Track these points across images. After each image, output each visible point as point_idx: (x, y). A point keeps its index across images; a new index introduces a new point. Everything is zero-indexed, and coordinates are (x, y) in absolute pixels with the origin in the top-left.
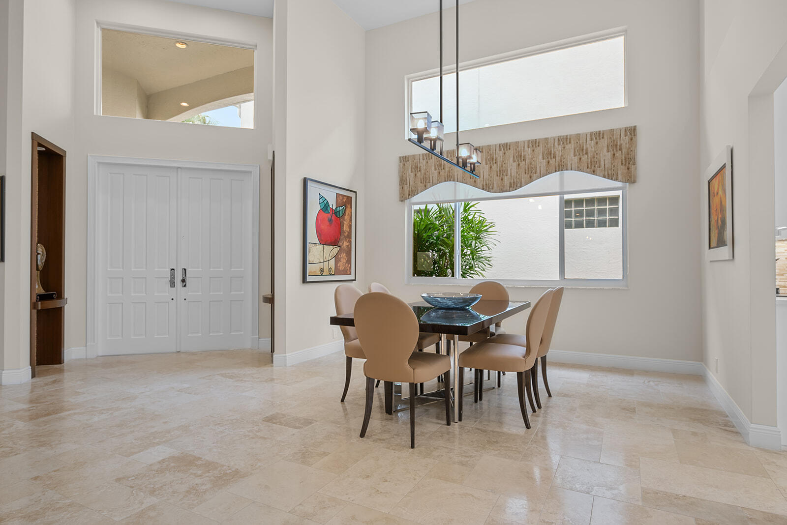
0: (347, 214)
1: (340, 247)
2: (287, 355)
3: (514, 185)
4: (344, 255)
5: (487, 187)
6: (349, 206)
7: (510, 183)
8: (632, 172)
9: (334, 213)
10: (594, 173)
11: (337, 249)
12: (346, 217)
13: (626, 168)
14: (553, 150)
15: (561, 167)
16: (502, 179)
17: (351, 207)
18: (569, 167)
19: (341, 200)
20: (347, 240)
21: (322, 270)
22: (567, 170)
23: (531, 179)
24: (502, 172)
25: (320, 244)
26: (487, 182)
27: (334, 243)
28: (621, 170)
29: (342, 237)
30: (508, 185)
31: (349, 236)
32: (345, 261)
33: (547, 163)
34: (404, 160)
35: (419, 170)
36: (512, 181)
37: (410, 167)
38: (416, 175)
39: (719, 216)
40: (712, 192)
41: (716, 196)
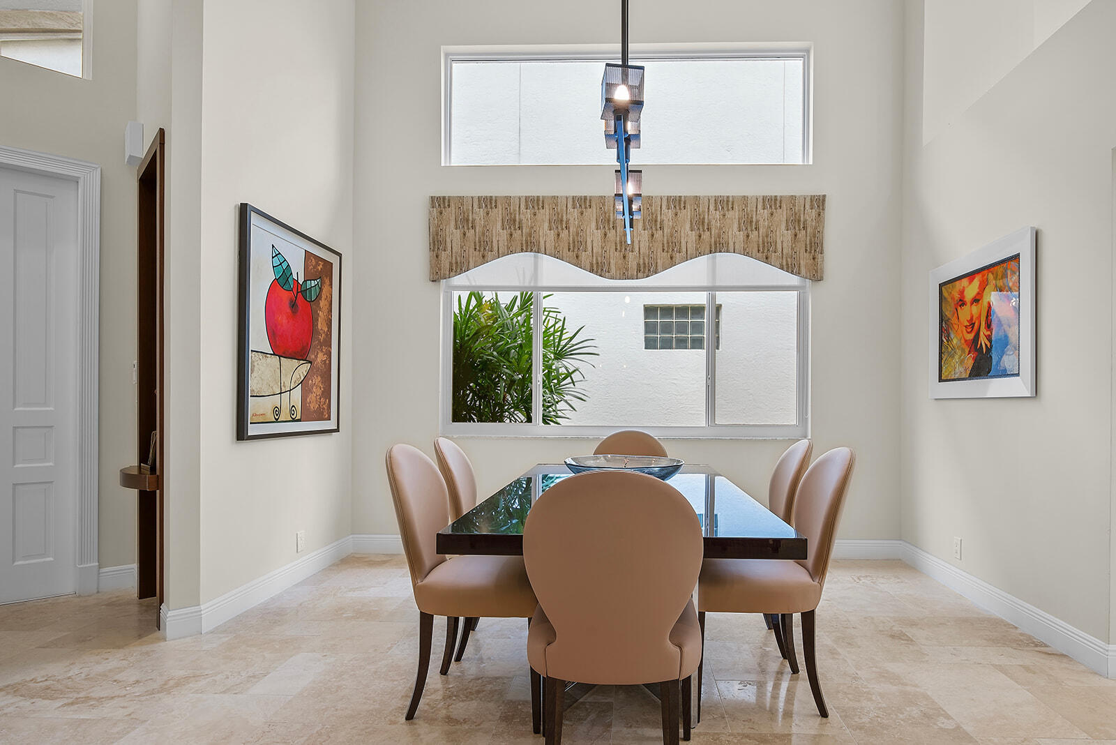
0: (324, 296)
1: (310, 362)
2: (202, 607)
3: (645, 267)
4: (317, 380)
5: (598, 268)
6: (327, 281)
7: (639, 265)
8: (819, 263)
9: (301, 292)
10: (767, 260)
11: (306, 367)
12: (323, 303)
13: (811, 257)
14: (706, 217)
15: (718, 246)
16: (624, 257)
17: (331, 285)
18: (731, 248)
19: (314, 268)
20: (324, 350)
21: (277, 411)
22: (729, 251)
23: (672, 262)
25: (274, 354)
26: (599, 259)
27: (300, 354)
28: (805, 260)
29: (315, 343)
30: (635, 267)
31: (328, 343)
32: (319, 392)
33: (697, 237)
34: (439, 203)
35: (470, 225)
36: (641, 262)
37: (453, 218)
38: (465, 234)
39: (981, 333)
40: (953, 298)
41: (969, 304)
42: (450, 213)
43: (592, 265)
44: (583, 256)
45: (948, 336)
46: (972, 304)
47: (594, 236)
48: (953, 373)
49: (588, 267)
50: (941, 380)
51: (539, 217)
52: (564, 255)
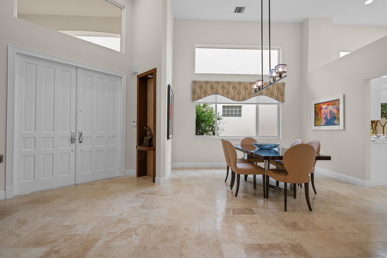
3: (244, 98)
13: (282, 97)
16: (239, 96)
17: (172, 102)
22: (263, 95)
23: (250, 98)
24: (239, 93)
26: (233, 96)
30: (241, 99)
31: (172, 116)
34: (195, 82)
35: (202, 88)
36: (243, 97)
37: (198, 86)
38: (201, 90)
39: (328, 116)
40: (319, 107)
41: (324, 109)
42: (197, 85)
43: (231, 98)
44: (229, 96)
45: (318, 116)
46: (325, 109)
47: (232, 91)
48: (319, 124)
49: (230, 98)
50: (315, 126)
51: (219, 86)
52: (225, 95)
